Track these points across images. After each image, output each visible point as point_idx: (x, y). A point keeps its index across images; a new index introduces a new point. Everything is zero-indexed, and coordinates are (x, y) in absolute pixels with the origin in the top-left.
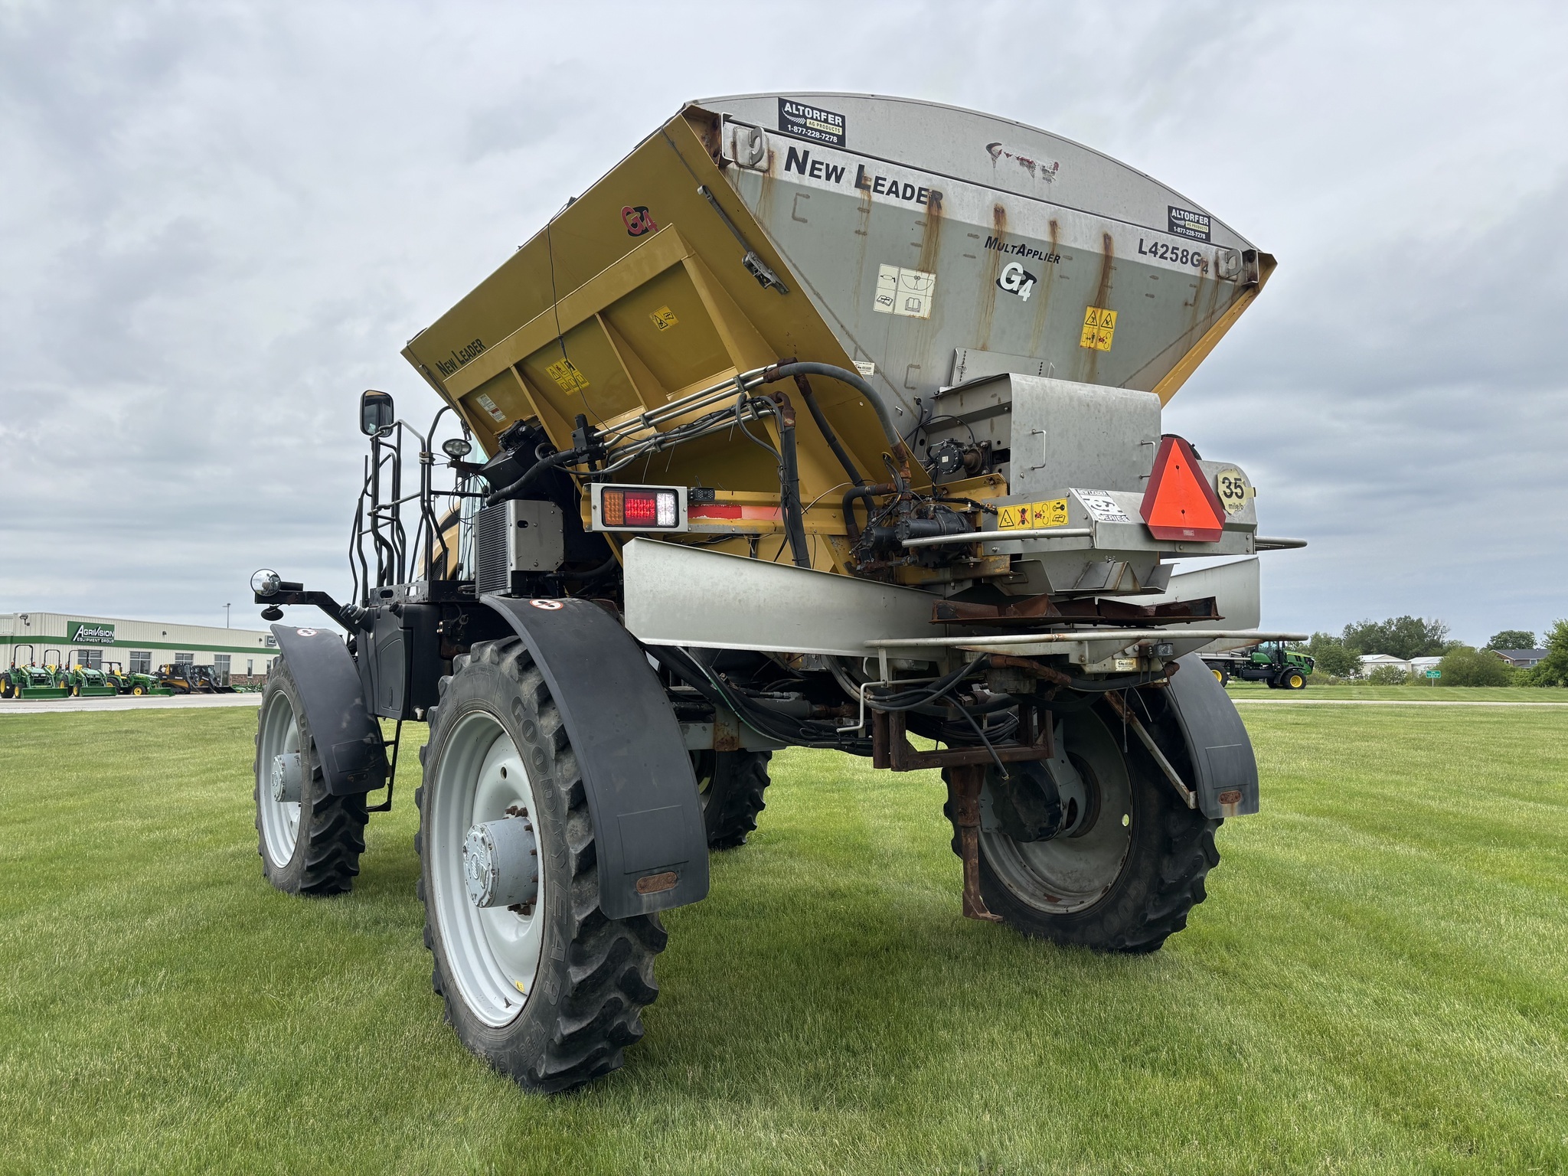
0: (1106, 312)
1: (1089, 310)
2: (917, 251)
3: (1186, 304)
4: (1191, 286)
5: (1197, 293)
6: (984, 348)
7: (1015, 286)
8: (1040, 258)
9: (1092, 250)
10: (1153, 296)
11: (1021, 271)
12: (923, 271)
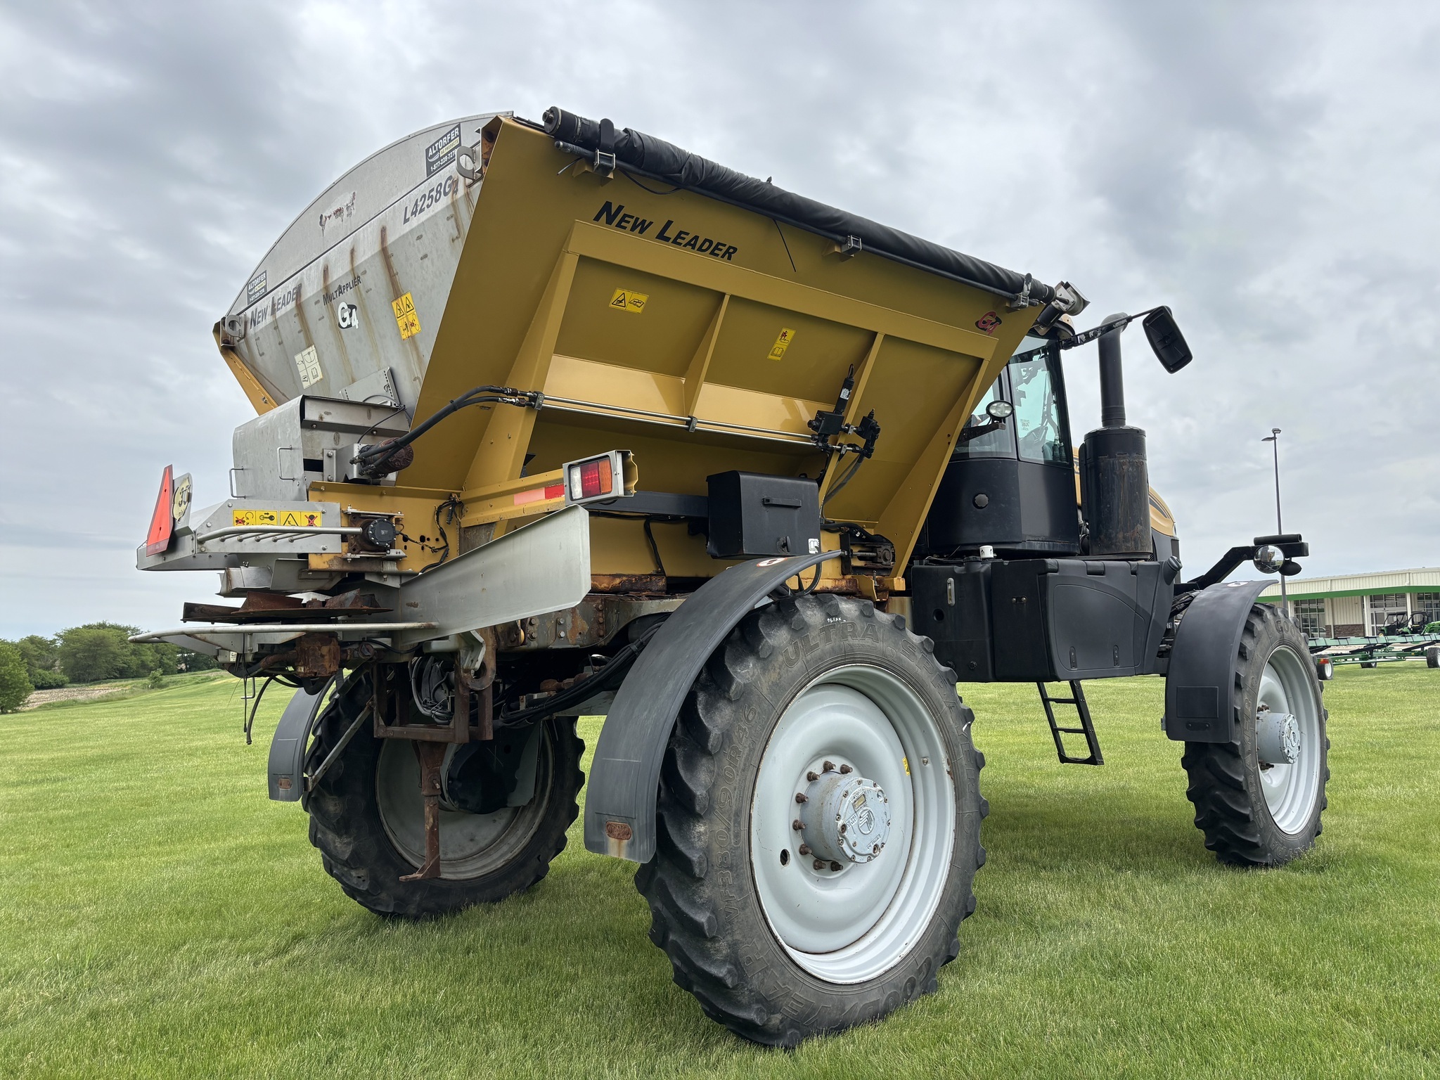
0: (404, 298)
1: (394, 304)
2: (302, 334)
3: (453, 240)
4: (448, 219)
5: (456, 220)
6: (354, 381)
7: (348, 322)
8: (351, 288)
9: (373, 253)
10: (426, 256)
11: (346, 307)
12: (309, 347)
